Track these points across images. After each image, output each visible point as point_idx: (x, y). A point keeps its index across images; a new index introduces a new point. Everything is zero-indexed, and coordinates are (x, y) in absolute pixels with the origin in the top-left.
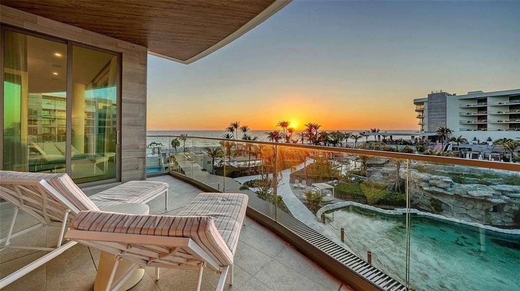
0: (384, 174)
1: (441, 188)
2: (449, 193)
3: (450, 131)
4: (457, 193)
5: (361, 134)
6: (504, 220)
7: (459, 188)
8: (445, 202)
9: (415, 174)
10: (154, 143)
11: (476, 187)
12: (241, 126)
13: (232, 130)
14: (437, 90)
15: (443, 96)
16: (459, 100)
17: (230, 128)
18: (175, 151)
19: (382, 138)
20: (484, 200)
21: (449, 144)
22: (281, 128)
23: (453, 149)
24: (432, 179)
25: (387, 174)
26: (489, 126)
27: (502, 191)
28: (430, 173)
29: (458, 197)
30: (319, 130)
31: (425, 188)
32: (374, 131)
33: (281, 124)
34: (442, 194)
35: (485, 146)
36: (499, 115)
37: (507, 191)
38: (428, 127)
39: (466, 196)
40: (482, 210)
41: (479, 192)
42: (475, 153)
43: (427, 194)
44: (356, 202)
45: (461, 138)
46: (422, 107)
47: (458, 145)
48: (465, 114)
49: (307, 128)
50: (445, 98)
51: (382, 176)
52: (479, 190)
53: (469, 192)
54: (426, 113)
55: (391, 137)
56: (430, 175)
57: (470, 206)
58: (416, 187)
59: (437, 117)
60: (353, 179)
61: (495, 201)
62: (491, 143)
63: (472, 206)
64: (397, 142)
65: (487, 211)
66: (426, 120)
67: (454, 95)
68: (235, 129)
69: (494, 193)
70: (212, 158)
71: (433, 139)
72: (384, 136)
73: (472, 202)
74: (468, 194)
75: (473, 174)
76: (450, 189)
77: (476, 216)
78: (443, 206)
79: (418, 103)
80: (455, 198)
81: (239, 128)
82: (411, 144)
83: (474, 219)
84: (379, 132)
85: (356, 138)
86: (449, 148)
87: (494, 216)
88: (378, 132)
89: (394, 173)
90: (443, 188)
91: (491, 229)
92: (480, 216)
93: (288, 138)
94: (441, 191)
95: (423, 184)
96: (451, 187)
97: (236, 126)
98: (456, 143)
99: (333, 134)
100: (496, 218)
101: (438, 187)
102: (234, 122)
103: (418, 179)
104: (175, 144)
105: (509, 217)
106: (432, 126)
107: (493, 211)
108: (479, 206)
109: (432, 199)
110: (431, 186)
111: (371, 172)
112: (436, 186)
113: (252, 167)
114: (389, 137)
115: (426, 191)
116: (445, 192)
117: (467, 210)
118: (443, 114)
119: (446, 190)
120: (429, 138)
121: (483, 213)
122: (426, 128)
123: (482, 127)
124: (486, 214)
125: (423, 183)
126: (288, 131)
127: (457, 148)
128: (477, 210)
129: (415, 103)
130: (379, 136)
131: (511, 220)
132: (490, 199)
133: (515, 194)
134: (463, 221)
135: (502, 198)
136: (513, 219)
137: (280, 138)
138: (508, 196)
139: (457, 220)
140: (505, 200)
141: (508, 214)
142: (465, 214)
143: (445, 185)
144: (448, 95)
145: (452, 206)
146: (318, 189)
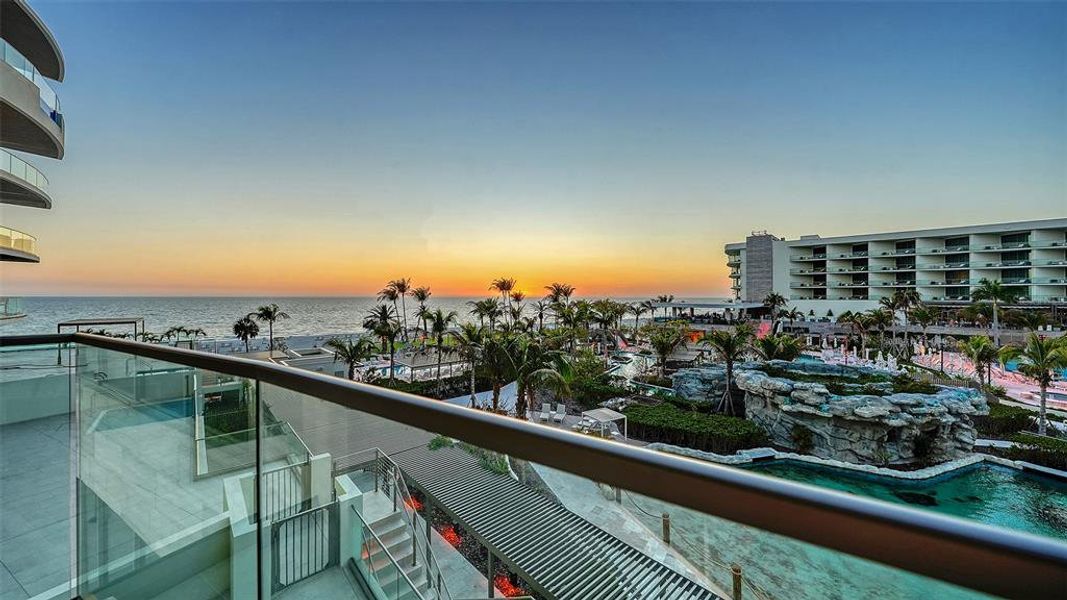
0: (704, 381)
1: (810, 405)
2: (826, 415)
3: (783, 300)
4: (838, 413)
5: (643, 305)
6: (902, 454)
7: (842, 404)
8: (818, 431)
9: (766, 381)
10: (179, 330)
11: (864, 401)
12: (413, 287)
13: (392, 296)
14: (759, 230)
15: (768, 239)
16: (790, 250)
17: (388, 292)
18: (244, 348)
19: (678, 312)
20: (877, 423)
21: (779, 322)
22: (497, 295)
23: (785, 329)
24: (794, 389)
25: (709, 382)
26: (829, 292)
27: (901, 405)
28: (791, 379)
29: (838, 420)
30: (573, 298)
31: (785, 408)
32: (663, 300)
33: (498, 285)
34: (813, 417)
35: (826, 324)
36: (841, 275)
37: (908, 405)
38: (747, 294)
39: (852, 418)
40: (873, 440)
41: (870, 409)
42: (815, 336)
43: (789, 419)
44: (667, 443)
45: (797, 311)
46: (737, 258)
47: (791, 322)
48: (798, 272)
49: (550, 292)
50: (771, 243)
51: (700, 386)
52: (871, 405)
53: (857, 411)
54: (743, 267)
55: (692, 310)
56: (789, 381)
57: (856, 435)
58: (765, 406)
59: (761, 275)
60: (650, 393)
61: (894, 422)
62: (833, 320)
63: (858, 436)
64: (701, 319)
65: (880, 441)
66: (742, 282)
67: (783, 239)
68: (400, 295)
69: (891, 408)
70: (349, 365)
71: (756, 313)
72: (680, 309)
73: (858, 428)
74: (854, 414)
75: (846, 375)
76: (826, 407)
77: (864, 452)
78: (815, 439)
79: (732, 251)
80: (832, 423)
81: (409, 291)
82: (725, 323)
83: (862, 460)
84: (673, 301)
85: (638, 313)
86: (779, 329)
87: (890, 450)
88: (670, 300)
89: (721, 378)
90: (816, 406)
91: (890, 474)
92: (871, 452)
93: (515, 314)
94: (811, 410)
95: (779, 399)
96: (827, 403)
97: (402, 287)
98: (789, 320)
99: (599, 305)
100: (893, 453)
101: (807, 404)
102: (398, 279)
103: (771, 390)
104: (244, 329)
105: (908, 448)
106: (753, 290)
107: (888, 441)
108: (868, 434)
109: (796, 426)
110: (793, 402)
111: (682, 377)
112: (802, 402)
113: (445, 380)
114: (688, 311)
115: (786, 412)
116: (818, 413)
117: (851, 442)
118: (768, 272)
119: (820, 409)
120: (749, 311)
121: (874, 445)
122: (743, 294)
123: (820, 294)
124: (879, 447)
125: (780, 397)
126: (511, 299)
127: (789, 328)
128: (866, 441)
129: (727, 252)
130: (674, 309)
131: (910, 454)
132: (886, 421)
133: (917, 409)
134: (848, 465)
135: (902, 418)
136: (913, 452)
137: (500, 313)
138: (910, 413)
139: (839, 464)
140: (907, 420)
141: (906, 443)
142: (850, 450)
143: (818, 400)
144: (775, 239)
145: (828, 437)
146: (592, 421)
